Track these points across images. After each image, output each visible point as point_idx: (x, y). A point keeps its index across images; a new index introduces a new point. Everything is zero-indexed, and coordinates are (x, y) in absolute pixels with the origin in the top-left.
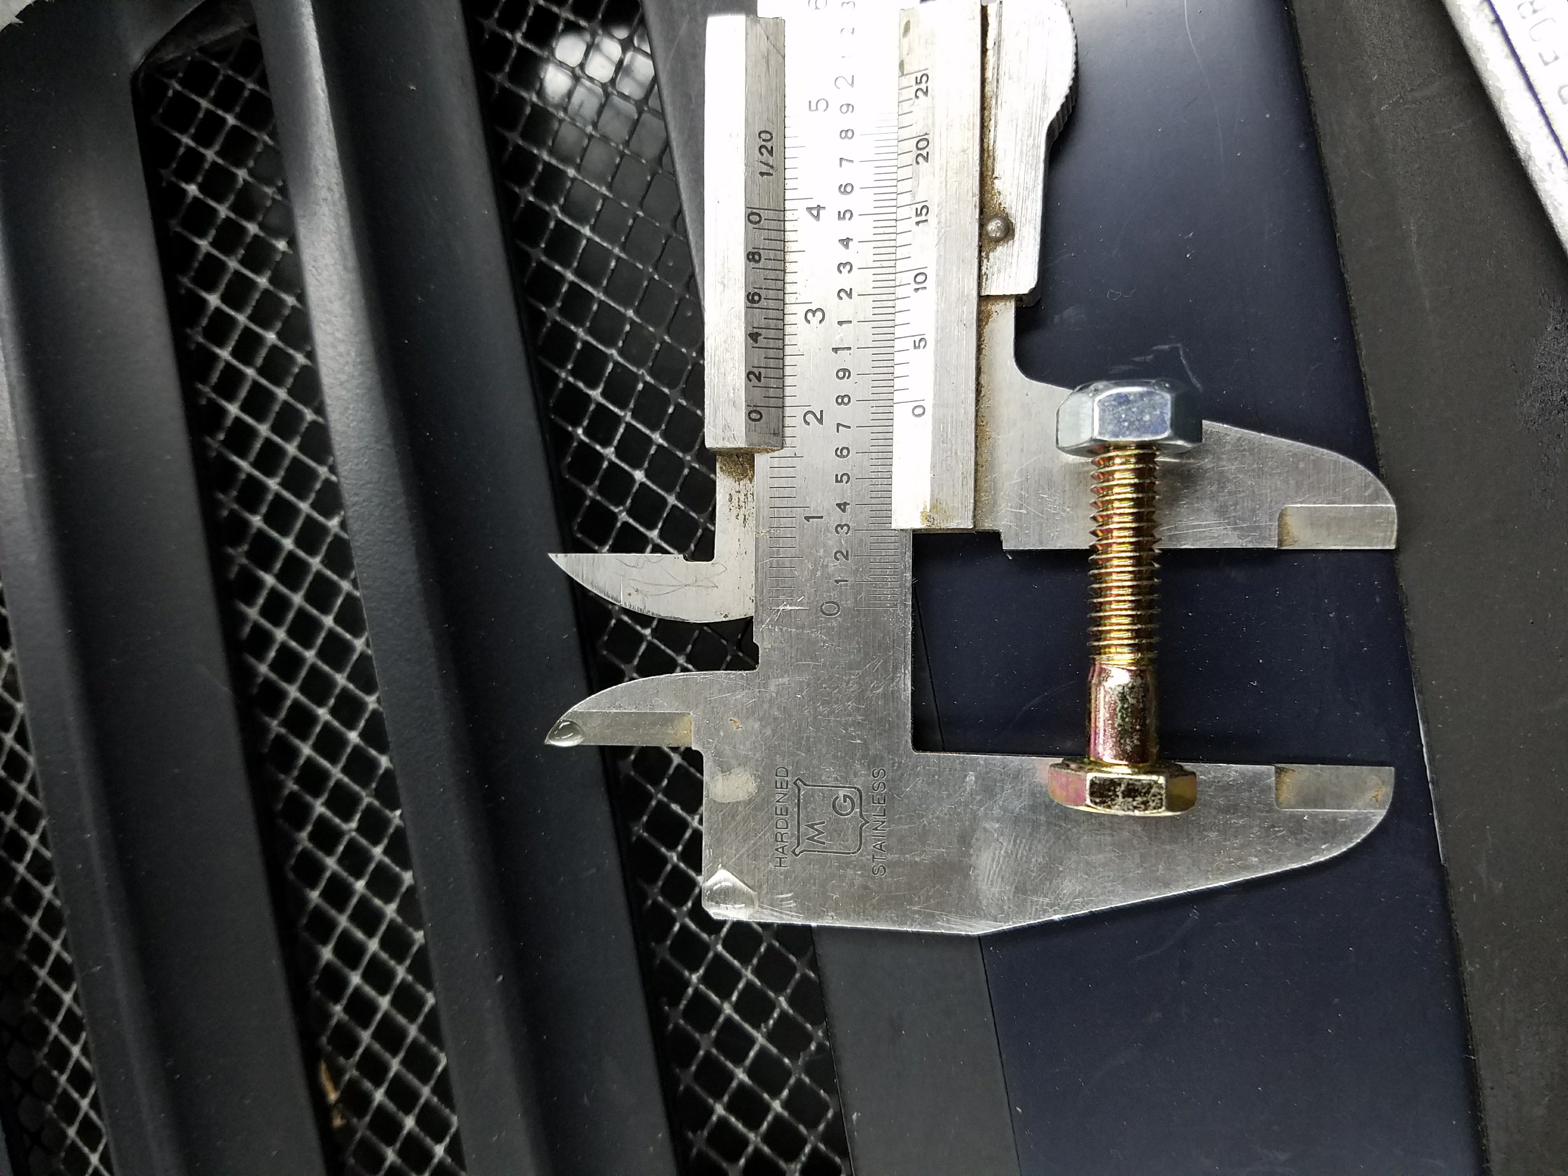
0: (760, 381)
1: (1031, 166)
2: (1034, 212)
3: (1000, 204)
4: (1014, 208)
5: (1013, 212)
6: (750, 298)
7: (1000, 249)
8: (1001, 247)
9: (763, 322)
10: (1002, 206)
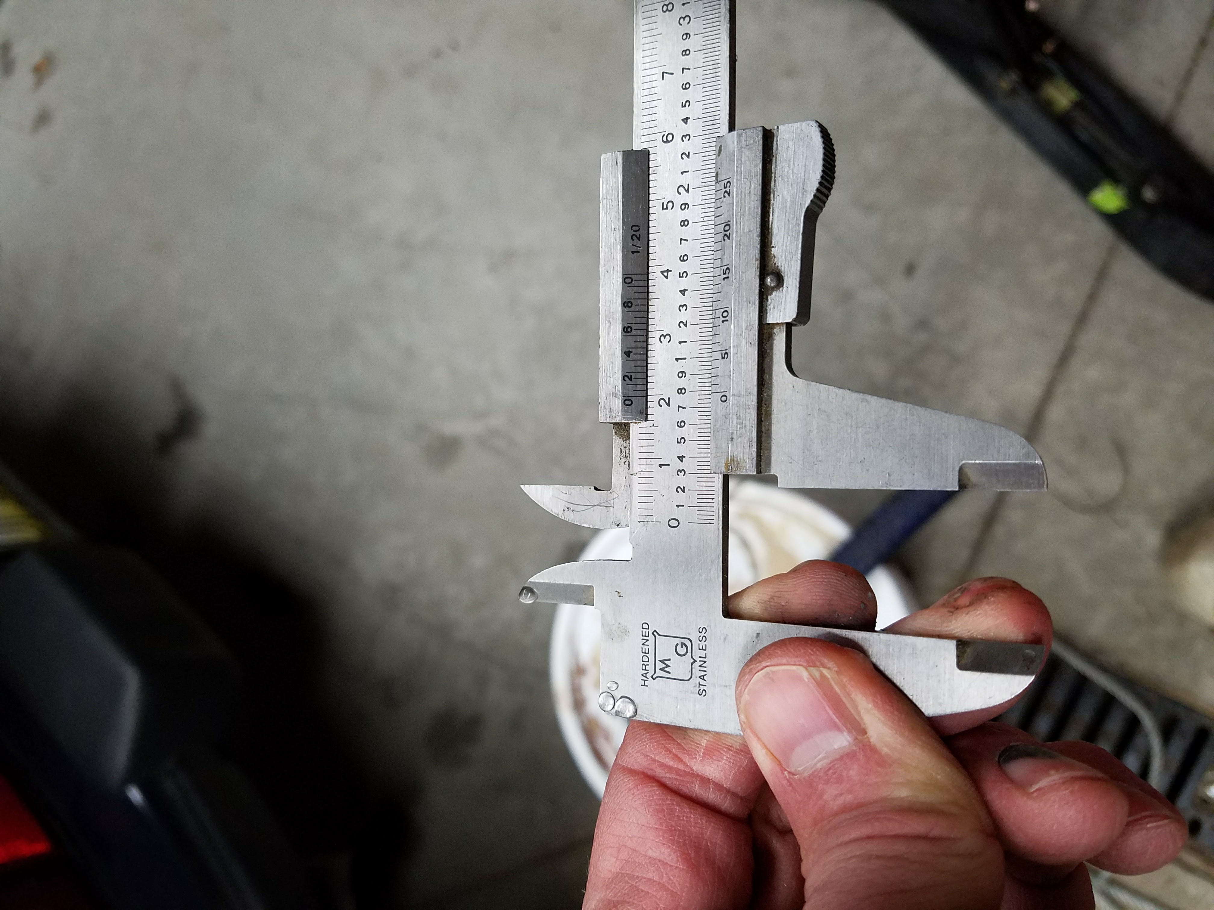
0: (631, 381)
1: (794, 238)
2: (795, 268)
3: (775, 264)
4: (783, 266)
5: (783, 269)
6: (625, 330)
7: (774, 293)
8: (775, 292)
9: (634, 345)
10: (776, 265)
